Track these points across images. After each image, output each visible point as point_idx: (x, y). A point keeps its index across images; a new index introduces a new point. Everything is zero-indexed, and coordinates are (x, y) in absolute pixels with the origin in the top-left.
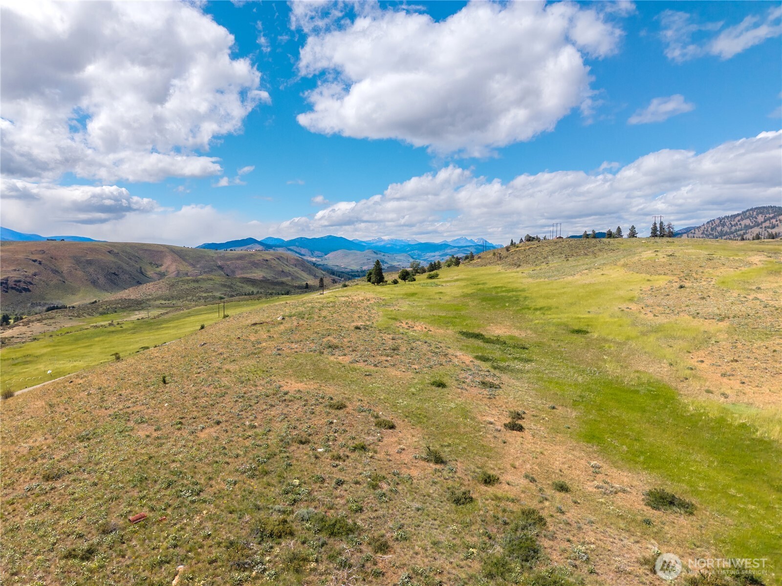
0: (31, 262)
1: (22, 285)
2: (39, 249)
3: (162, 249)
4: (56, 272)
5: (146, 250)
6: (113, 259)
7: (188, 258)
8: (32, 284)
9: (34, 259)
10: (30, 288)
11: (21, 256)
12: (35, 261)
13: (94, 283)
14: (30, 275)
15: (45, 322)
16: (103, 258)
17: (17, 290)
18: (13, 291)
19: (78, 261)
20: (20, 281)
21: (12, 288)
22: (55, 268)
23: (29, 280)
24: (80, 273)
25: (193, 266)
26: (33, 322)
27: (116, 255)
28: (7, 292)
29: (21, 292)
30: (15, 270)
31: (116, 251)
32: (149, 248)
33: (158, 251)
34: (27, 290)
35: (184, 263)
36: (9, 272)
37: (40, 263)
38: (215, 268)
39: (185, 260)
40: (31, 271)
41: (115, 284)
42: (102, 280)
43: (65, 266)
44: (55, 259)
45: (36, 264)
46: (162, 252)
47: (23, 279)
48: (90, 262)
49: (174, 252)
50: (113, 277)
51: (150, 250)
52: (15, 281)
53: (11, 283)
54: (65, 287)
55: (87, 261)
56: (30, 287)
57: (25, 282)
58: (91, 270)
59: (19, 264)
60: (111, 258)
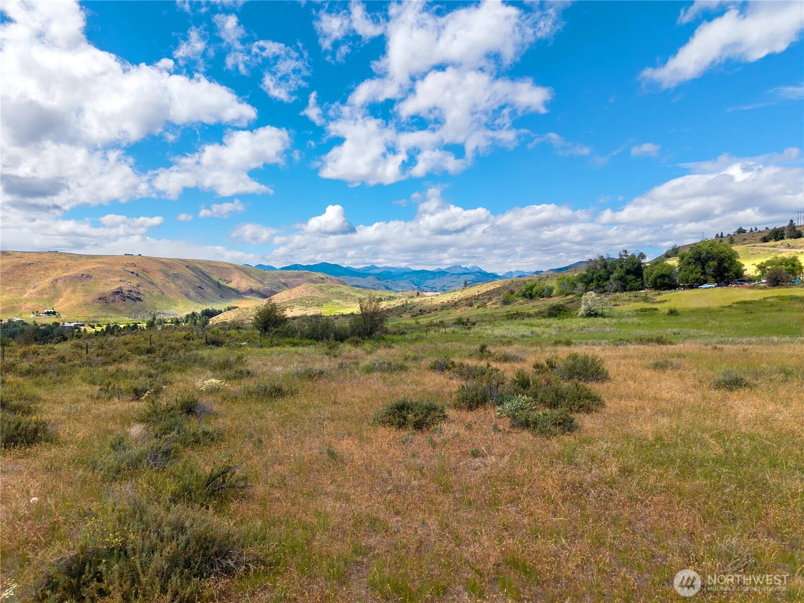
0: (130, 274)
1: (134, 295)
2: (130, 262)
3: (226, 266)
4: (152, 284)
5: (213, 266)
6: (194, 274)
7: (253, 275)
8: (140, 294)
9: (132, 271)
10: (142, 298)
11: (118, 268)
12: (133, 273)
14: (135, 286)
16: (184, 272)
17: (132, 299)
18: (129, 300)
19: (166, 274)
20: (131, 291)
21: (128, 297)
22: (150, 280)
23: (136, 290)
24: (172, 286)
25: (263, 283)
28: (125, 301)
29: (136, 301)
30: (121, 281)
31: (190, 266)
32: (215, 265)
33: (225, 268)
34: (139, 299)
35: (251, 279)
36: (118, 282)
37: (137, 275)
38: (281, 285)
39: (251, 276)
40: (135, 282)
41: (203, 297)
42: (192, 293)
43: (158, 279)
44: (147, 272)
45: (135, 275)
46: (228, 269)
47: (132, 289)
48: (176, 276)
49: (238, 268)
50: (200, 290)
51: (217, 267)
52: (128, 291)
53: (126, 293)
54: (165, 297)
55: (174, 274)
57: (134, 292)
58: (180, 283)
59: (121, 276)
60: (191, 273)
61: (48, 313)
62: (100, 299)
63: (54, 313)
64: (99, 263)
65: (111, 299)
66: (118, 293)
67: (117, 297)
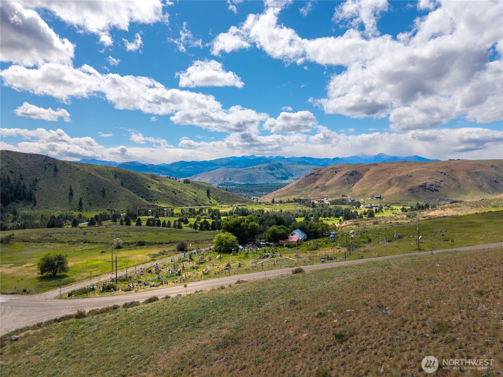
0: (439, 174)
1: (434, 188)
2: (444, 165)
4: (454, 180)
6: (494, 171)
8: (439, 187)
9: (441, 171)
11: (433, 170)
12: (441, 173)
13: (480, 188)
14: (439, 181)
15: (454, 208)
16: (486, 170)
17: (431, 190)
18: (429, 191)
19: (469, 172)
20: (432, 185)
21: (429, 189)
22: (454, 177)
23: (438, 184)
24: (470, 181)
26: (447, 208)
27: (497, 168)
28: (425, 191)
29: (433, 192)
30: (430, 178)
31: (496, 165)
34: (437, 191)
36: (427, 179)
37: (445, 174)
40: (439, 179)
41: (496, 189)
42: (486, 185)
43: (461, 176)
44: (454, 172)
45: (442, 174)
47: (434, 183)
48: (477, 174)
50: (494, 183)
52: (430, 185)
53: (428, 186)
54: (460, 189)
55: (476, 172)
56: (439, 189)
57: (435, 186)
58: (478, 178)
59: (432, 175)
60: (493, 171)
61: (377, 197)
62: (409, 190)
63: (380, 198)
64: (423, 167)
65: (417, 190)
66: (422, 186)
67: (421, 189)
